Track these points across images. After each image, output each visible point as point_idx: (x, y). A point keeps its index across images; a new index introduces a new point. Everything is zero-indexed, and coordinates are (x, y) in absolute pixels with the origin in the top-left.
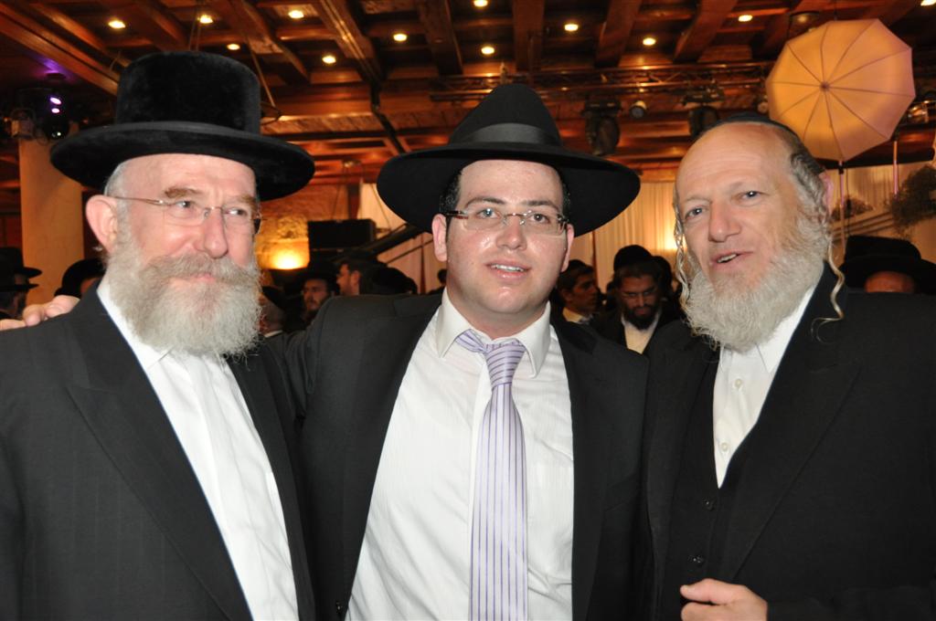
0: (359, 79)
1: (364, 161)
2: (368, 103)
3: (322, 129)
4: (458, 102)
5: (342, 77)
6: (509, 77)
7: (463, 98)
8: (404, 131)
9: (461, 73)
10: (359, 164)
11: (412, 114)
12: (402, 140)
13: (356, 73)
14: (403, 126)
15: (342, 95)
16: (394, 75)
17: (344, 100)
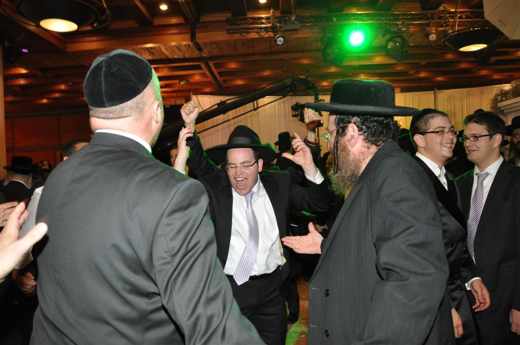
0: (184, 22)
1: (191, 81)
2: (189, 36)
3: (163, 57)
4: (244, 34)
5: (174, 21)
6: (277, 18)
7: (248, 30)
8: (212, 58)
9: (246, 15)
10: (189, 82)
11: (215, 43)
12: (211, 64)
13: (181, 18)
14: (212, 55)
15: (173, 31)
16: (205, 19)
17: (174, 34)
